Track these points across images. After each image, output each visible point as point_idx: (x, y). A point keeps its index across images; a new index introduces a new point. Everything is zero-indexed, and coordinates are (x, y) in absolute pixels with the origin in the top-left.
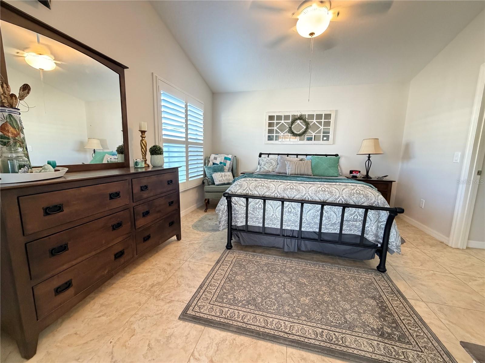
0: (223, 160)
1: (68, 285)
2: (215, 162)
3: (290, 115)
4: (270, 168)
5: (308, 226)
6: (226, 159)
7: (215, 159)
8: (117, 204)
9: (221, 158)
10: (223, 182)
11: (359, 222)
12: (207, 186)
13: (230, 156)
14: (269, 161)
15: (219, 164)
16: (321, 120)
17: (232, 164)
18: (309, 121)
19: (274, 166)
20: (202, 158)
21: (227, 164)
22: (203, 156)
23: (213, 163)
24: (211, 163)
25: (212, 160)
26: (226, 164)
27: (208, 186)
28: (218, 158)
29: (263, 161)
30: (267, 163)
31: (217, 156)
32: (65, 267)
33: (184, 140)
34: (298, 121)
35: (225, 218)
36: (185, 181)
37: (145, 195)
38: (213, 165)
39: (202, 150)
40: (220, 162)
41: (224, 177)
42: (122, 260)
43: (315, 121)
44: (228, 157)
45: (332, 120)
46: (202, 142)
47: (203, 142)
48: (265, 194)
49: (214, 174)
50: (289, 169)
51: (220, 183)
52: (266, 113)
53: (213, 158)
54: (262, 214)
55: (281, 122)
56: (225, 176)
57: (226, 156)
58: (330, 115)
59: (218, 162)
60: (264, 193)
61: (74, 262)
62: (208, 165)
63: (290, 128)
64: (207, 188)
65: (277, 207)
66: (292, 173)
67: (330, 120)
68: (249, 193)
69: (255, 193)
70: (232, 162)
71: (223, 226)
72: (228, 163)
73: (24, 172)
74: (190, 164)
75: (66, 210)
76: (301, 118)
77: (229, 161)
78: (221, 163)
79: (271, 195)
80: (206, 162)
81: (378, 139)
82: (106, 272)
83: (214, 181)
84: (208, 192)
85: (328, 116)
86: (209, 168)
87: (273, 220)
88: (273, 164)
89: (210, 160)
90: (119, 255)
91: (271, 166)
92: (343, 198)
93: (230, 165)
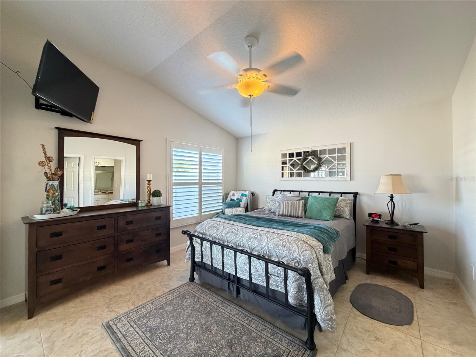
0: (240, 196)
1: (59, 281)
2: (233, 198)
3: (301, 152)
5: (241, 272)
6: (243, 195)
7: (234, 195)
8: (102, 233)
9: (239, 194)
11: (280, 279)
13: (247, 193)
15: (236, 199)
16: (334, 155)
17: (247, 201)
18: (322, 157)
23: (231, 199)
24: (229, 199)
25: (230, 197)
26: (242, 200)
28: (236, 195)
31: (235, 192)
32: (58, 269)
33: (198, 181)
34: (310, 157)
35: (189, 253)
36: (198, 215)
37: (130, 227)
38: (230, 201)
39: (220, 188)
40: (237, 198)
42: (103, 272)
43: (327, 156)
44: (245, 193)
45: (347, 154)
46: (221, 181)
52: (279, 151)
53: (232, 194)
54: (210, 253)
55: (294, 159)
56: (235, 211)
57: (243, 192)
58: (344, 148)
61: (65, 267)
62: (225, 201)
63: (303, 164)
66: (280, 213)
67: (344, 154)
70: (247, 199)
71: (187, 259)
72: (244, 199)
73: (48, 214)
74: (203, 201)
75: (63, 236)
77: (246, 198)
80: (224, 198)
81: (400, 175)
82: (89, 278)
85: (342, 150)
90: (101, 268)
92: (268, 249)
93: (245, 201)
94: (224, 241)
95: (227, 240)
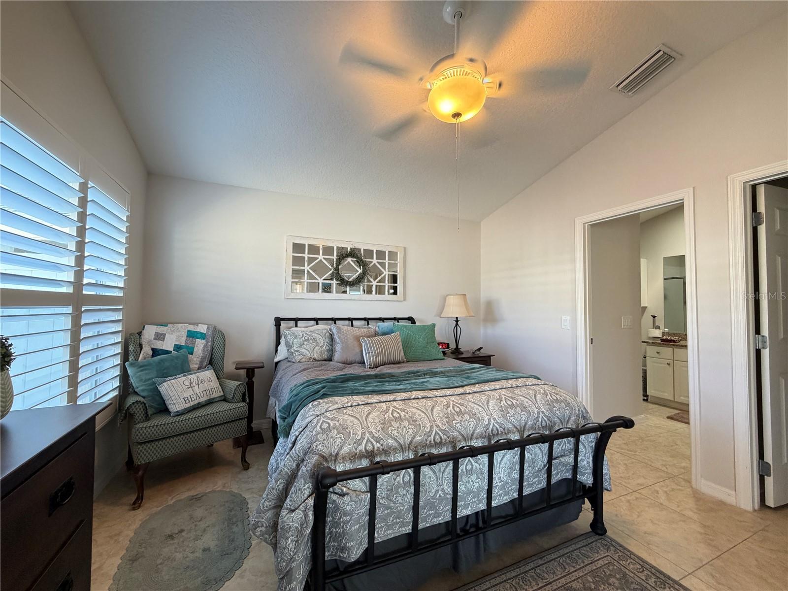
0: (184, 339)
2: (159, 345)
3: (333, 247)
4: (315, 351)
6: (192, 335)
7: (160, 337)
9: (178, 334)
10: (196, 402)
11: (569, 456)
12: (141, 425)
13: (203, 329)
14: (309, 336)
15: (171, 349)
16: (384, 261)
17: (209, 348)
18: (367, 260)
19: (322, 347)
20: (118, 338)
21: (195, 349)
22: (121, 334)
23: (153, 349)
24: (147, 350)
25: (149, 342)
26: (193, 348)
27: (145, 424)
28: (167, 336)
29: (296, 337)
30: (307, 340)
31: (164, 328)
34: (349, 260)
38: (153, 356)
39: (119, 316)
40: (175, 345)
41: (197, 386)
43: (375, 261)
44: (198, 330)
45: (399, 262)
47: (121, 295)
48: (414, 441)
49: (165, 384)
50: (369, 353)
51: (188, 406)
52: (287, 236)
53: (152, 336)
54: (410, 499)
55: (318, 258)
56: (200, 382)
57: (192, 328)
58: (396, 253)
59: (168, 345)
60: (410, 439)
62: (137, 360)
63: (337, 269)
64: (144, 428)
65: (445, 469)
66: (377, 361)
67: (396, 262)
68: (374, 448)
69: (390, 444)
70: (209, 344)
72: (200, 346)
76: (353, 253)
77: (203, 341)
78: (178, 348)
79: (426, 440)
80: (131, 348)
81: (465, 295)
83: (167, 402)
84: (148, 442)
85: (393, 255)
86: (142, 367)
87: (436, 504)
88: (319, 342)
89: (144, 341)
91: (317, 348)
93: (204, 350)
94: (453, 443)
95: (463, 436)
